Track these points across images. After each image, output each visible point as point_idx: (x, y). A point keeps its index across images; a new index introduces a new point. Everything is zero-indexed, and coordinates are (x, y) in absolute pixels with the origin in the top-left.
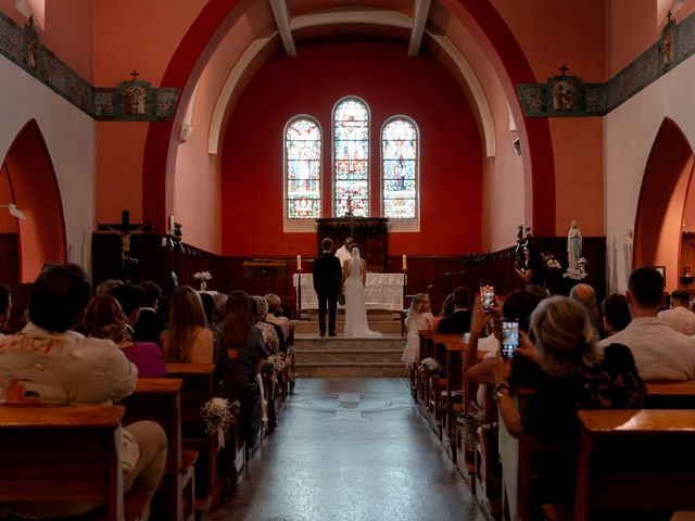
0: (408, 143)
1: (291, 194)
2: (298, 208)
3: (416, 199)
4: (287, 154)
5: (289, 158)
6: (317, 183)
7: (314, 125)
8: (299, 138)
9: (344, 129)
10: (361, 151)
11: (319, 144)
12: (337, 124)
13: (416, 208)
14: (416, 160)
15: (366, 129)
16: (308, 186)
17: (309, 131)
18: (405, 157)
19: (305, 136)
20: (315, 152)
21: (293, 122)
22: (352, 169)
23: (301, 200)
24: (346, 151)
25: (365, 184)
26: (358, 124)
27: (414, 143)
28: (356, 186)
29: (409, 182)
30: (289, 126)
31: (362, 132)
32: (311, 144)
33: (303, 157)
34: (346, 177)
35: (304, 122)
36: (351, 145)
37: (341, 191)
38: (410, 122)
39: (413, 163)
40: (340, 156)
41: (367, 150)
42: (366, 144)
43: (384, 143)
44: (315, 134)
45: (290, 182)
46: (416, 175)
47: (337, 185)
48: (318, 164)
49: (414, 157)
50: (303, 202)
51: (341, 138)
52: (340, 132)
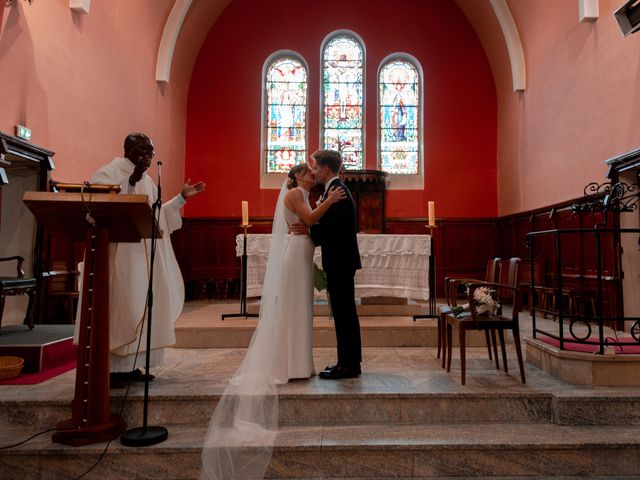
0: (408, 87)
1: (271, 144)
2: (279, 161)
3: (419, 151)
4: (267, 97)
5: (270, 102)
6: (303, 132)
7: (299, 65)
8: (281, 79)
9: (336, 69)
10: (356, 96)
11: (306, 86)
12: (326, 64)
13: (419, 162)
14: (419, 107)
15: (361, 71)
16: (291, 134)
17: (293, 72)
18: (406, 103)
19: (289, 77)
20: (300, 96)
21: (275, 60)
22: (343, 116)
23: (283, 151)
24: (337, 95)
25: (358, 134)
26: (351, 64)
27: (416, 88)
28: (346, 136)
29: (411, 132)
30: (270, 65)
31: (356, 73)
32: (295, 87)
33: (286, 102)
34: (336, 125)
35: (288, 61)
36: (344, 91)
37: (330, 141)
38: (411, 62)
39: (415, 110)
40: (330, 100)
41: (361, 94)
42: (361, 87)
43: (381, 87)
44: (301, 75)
45: (270, 130)
46: (419, 123)
47: (326, 135)
48: (303, 109)
49: (416, 103)
50: (286, 153)
51: (331, 80)
52: (330, 73)
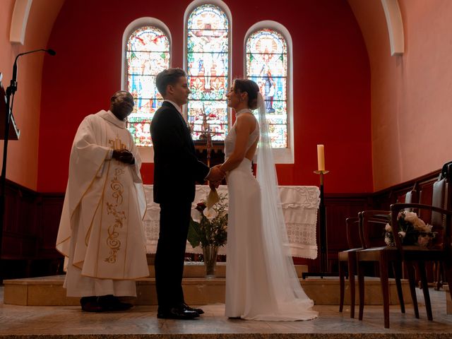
0: (276, 57)
1: (131, 117)
2: (140, 134)
3: (288, 124)
4: (127, 67)
5: (130, 72)
7: (160, 33)
8: (143, 48)
9: (199, 39)
10: (221, 66)
11: (168, 56)
12: (190, 33)
13: (288, 136)
14: (287, 78)
15: (226, 40)
16: (152, 106)
17: (155, 40)
18: (274, 74)
19: (150, 46)
20: (162, 66)
21: (136, 28)
22: (208, 86)
23: (143, 123)
24: (201, 66)
25: (224, 105)
26: (216, 33)
27: (285, 58)
28: (211, 108)
29: (280, 104)
30: (131, 33)
31: (221, 42)
32: (158, 56)
33: (147, 72)
34: (200, 97)
35: (149, 30)
36: (208, 61)
37: (194, 114)
38: (279, 32)
39: (283, 82)
40: (194, 71)
41: (226, 65)
42: (226, 57)
43: (248, 57)
44: (163, 45)
46: (287, 95)
47: (189, 107)
49: (284, 74)
51: (195, 49)
52: (194, 42)
